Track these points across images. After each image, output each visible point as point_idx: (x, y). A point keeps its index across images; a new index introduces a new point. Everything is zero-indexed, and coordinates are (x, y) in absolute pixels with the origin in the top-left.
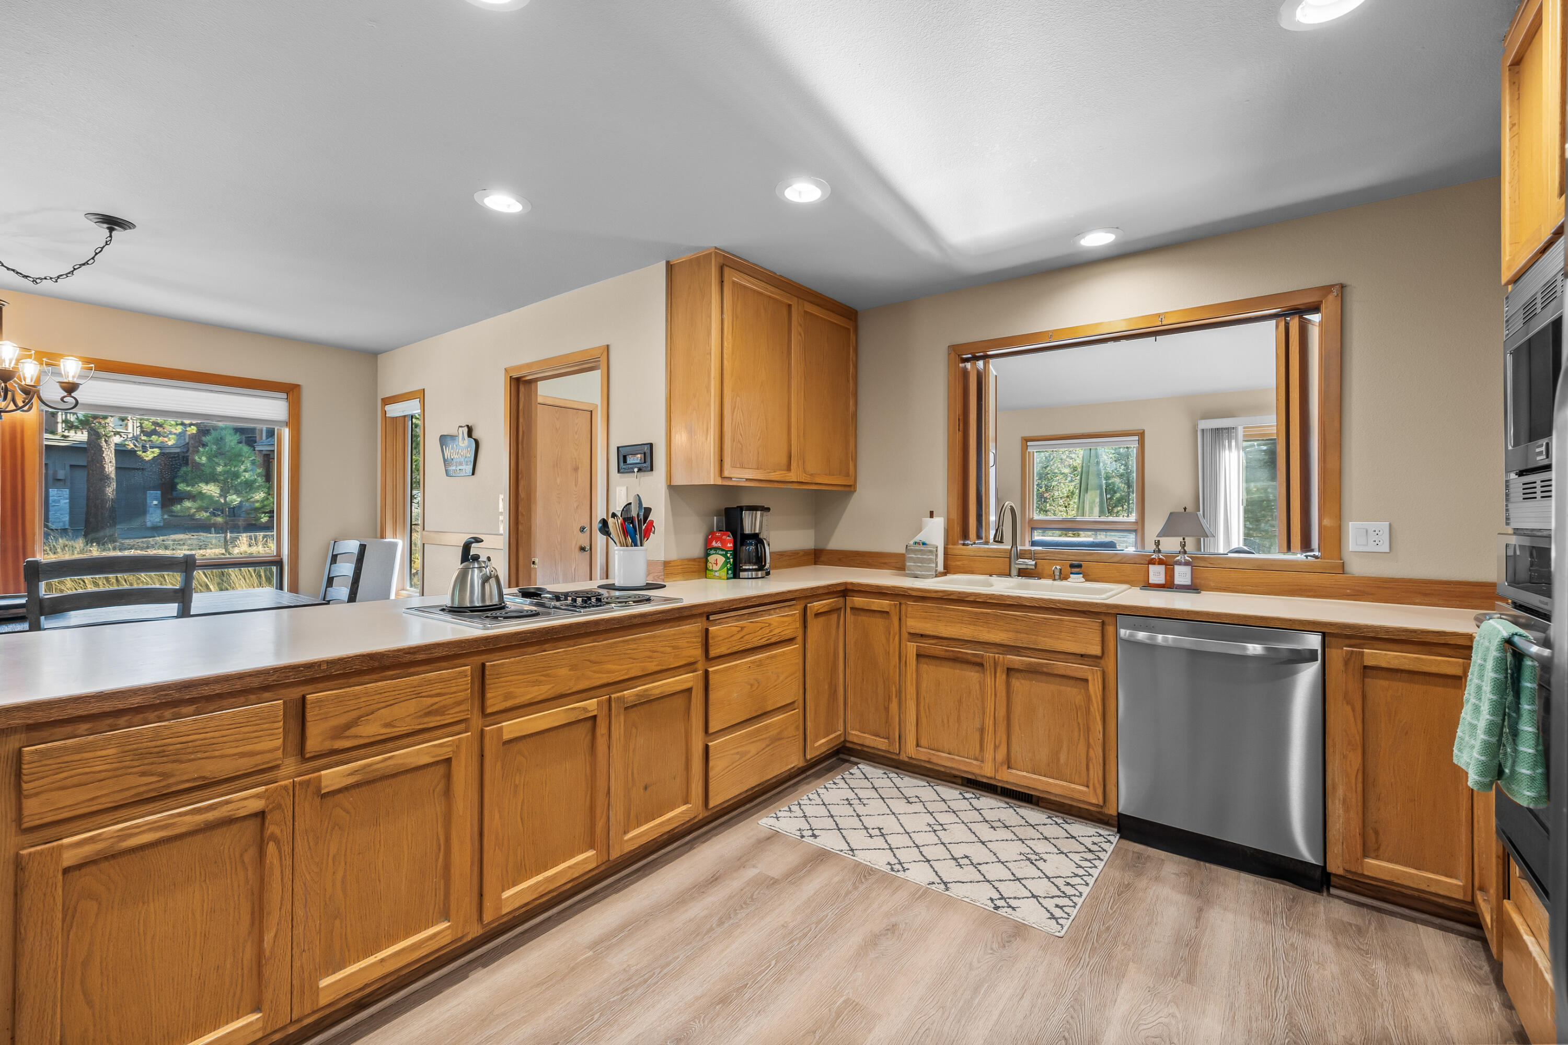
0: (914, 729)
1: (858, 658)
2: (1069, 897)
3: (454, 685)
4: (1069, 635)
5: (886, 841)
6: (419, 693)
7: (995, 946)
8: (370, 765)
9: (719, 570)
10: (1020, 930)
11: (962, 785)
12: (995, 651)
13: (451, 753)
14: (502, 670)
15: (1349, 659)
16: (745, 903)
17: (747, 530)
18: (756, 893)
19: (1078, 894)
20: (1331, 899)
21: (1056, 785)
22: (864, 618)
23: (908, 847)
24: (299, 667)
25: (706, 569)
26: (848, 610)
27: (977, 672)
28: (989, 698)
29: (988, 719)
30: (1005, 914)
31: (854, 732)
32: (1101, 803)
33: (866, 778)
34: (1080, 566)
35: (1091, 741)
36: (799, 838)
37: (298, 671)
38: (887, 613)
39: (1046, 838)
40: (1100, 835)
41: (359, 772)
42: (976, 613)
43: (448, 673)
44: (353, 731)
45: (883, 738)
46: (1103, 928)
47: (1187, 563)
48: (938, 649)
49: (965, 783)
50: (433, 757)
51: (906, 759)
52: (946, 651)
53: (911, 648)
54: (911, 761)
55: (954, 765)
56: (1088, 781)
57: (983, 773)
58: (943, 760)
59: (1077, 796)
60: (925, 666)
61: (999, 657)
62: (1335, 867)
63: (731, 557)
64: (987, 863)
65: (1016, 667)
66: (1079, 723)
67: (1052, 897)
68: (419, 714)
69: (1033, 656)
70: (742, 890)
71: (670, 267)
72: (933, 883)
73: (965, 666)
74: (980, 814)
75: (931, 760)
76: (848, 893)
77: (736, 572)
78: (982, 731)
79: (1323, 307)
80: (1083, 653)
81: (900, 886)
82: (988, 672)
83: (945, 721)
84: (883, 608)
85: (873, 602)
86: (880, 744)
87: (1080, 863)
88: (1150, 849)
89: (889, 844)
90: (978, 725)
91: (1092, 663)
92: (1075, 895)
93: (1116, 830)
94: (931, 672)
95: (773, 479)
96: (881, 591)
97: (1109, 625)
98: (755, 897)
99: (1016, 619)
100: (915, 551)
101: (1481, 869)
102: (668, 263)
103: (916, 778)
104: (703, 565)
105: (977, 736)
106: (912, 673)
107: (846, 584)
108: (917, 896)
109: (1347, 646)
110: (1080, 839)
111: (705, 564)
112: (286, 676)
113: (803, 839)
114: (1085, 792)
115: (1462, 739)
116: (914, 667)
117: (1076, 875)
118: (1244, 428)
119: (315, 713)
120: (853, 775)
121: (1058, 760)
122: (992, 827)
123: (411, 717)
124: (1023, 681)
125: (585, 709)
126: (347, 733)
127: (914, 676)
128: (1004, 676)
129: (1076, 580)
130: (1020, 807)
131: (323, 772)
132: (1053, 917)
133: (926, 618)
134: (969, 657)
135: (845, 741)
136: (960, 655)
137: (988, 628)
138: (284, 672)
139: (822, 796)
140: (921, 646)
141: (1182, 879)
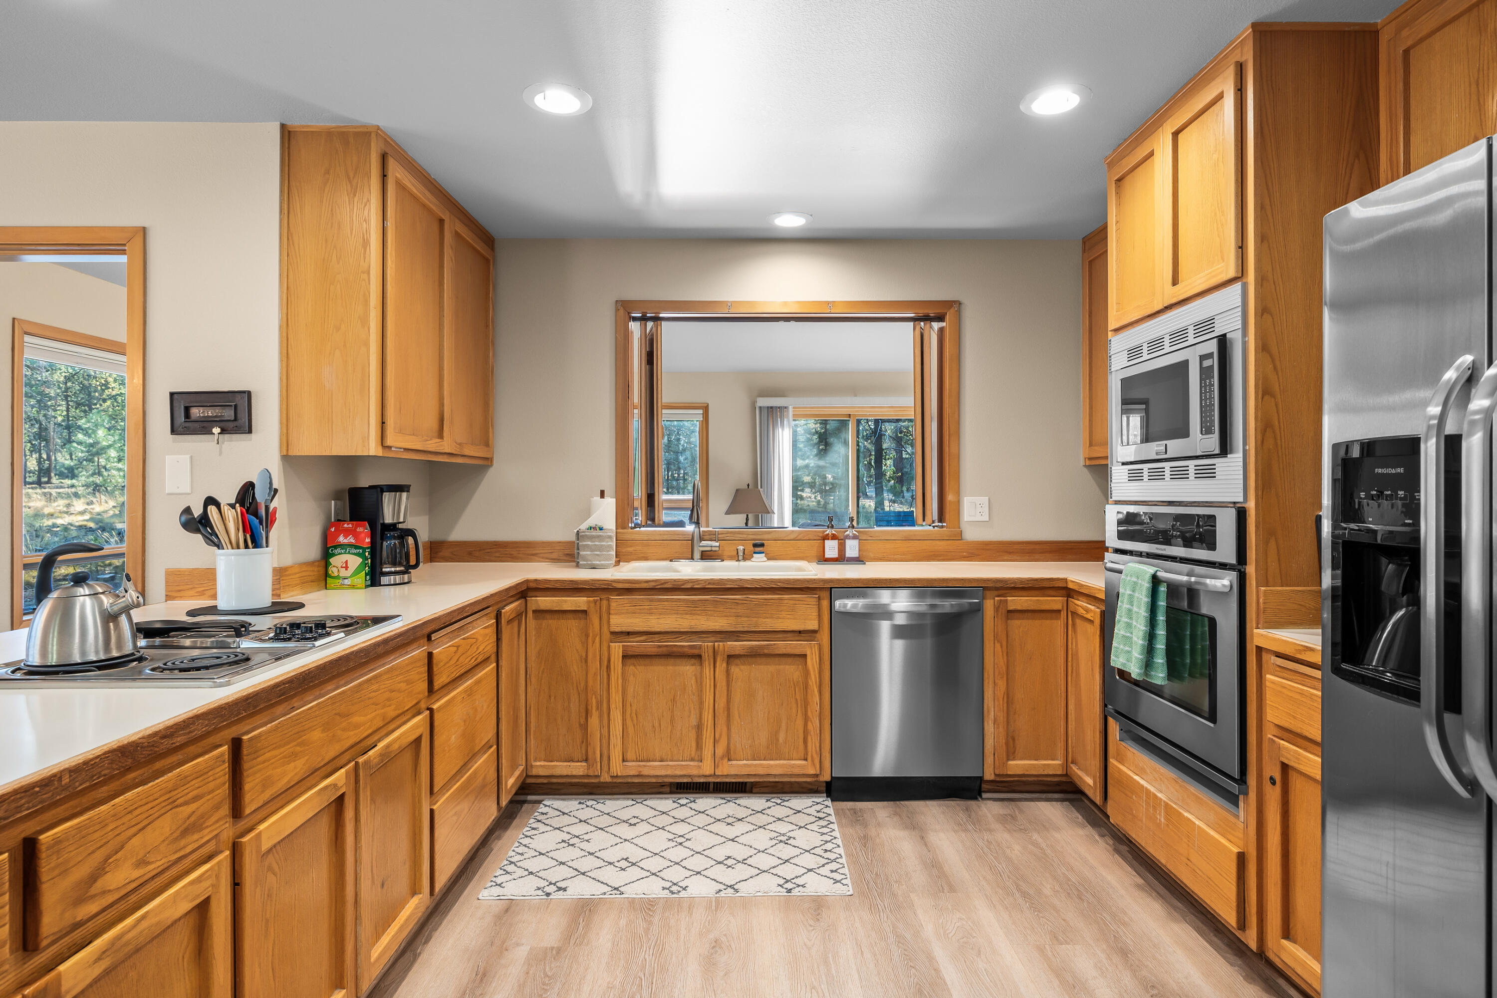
0: (619, 742)
1: (543, 672)
2: (834, 860)
3: (211, 778)
4: (789, 613)
5: (642, 869)
6: (175, 801)
7: (811, 922)
8: (119, 937)
9: (350, 577)
10: (818, 904)
11: (671, 793)
12: (713, 639)
13: (210, 888)
14: (259, 745)
15: (999, 606)
16: (544, 984)
17: (388, 519)
18: (547, 969)
19: (839, 856)
20: (985, 802)
21: (776, 766)
22: (550, 622)
23: (668, 867)
24: (34, 787)
25: (326, 575)
26: (530, 614)
27: (692, 665)
28: (708, 691)
29: (706, 713)
30: (799, 894)
31: (538, 763)
32: (818, 772)
33: (564, 813)
34: (762, 545)
35: (809, 714)
36: (545, 897)
37: (32, 794)
38: (585, 612)
39: (779, 819)
40: (818, 803)
41: (108, 953)
42: (693, 601)
43: (205, 761)
44: (99, 885)
45: (578, 761)
46: (874, 876)
47: (855, 537)
48: (650, 646)
49: (675, 790)
50: (192, 901)
51: (608, 780)
52: (660, 647)
53: (617, 649)
54: (615, 780)
55: (669, 772)
56: (806, 753)
57: (701, 773)
58: (656, 770)
59: (796, 771)
60: (632, 667)
61: (719, 645)
62: (989, 775)
63: (369, 556)
64: (751, 856)
65: (737, 653)
66: (796, 699)
67: (823, 866)
68: (175, 835)
69: (751, 639)
70: (527, 973)
71: (287, 135)
72: (720, 891)
73: (678, 661)
74: (708, 815)
75: (643, 773)
76: (647, 931)
77: (374, 580)
78: (699, 728)
79: (947, 317)
80: (802, 629)
81: (690, 905)
82: (707, 662)
83: (657, 725)
84: (580, 606)
85: (566, 601)
86: (577, 769)
87: (820, 831)
88: (857, 803)
89: (648, 871)
90: (694, 722)
91: (809, 638)
92: (837, 858)
93: (825, 795)
94: (640, 673)
95: (430, 449)
96: (576, 586)
97: (823, 599)
98: (549, 974)
99: (736, 603)
100: (591, 538)
101: (1072, 748)
102: (283, 126)
103: (618, 799)
104: (322, 570)
105: (693, 735)
106: (618, 678)
107: (527, 581)
108: (713, 908)
109: (998, 596)
110: (805, 811)
111: (324, 569)
112: (17, 807)
113: (551, 897)
114: (804, 765)
115: (1117, 648)
116: (620, 671)
117: (827, 842)
118: (794, 408)
119: (52, 865)
120: (546, 814)
121: (777, 740)
122: (728, 824)
123: (167, 842)
124: (742, 667)
125: (334, 786)
126: (93, 890)
127: (620, 681)
128: (725, 665)
129: (759, 560)
130: (737, 798)
131: (61, 968)
132: (836, 882)
133: (635, 613)
134: (686, 650)
135: (527, 776)
136: (675, 649)
137: (706, 615)
138: (13, 801)
139: (531, 846)
140: (627, 646)
141: (895, 819)
